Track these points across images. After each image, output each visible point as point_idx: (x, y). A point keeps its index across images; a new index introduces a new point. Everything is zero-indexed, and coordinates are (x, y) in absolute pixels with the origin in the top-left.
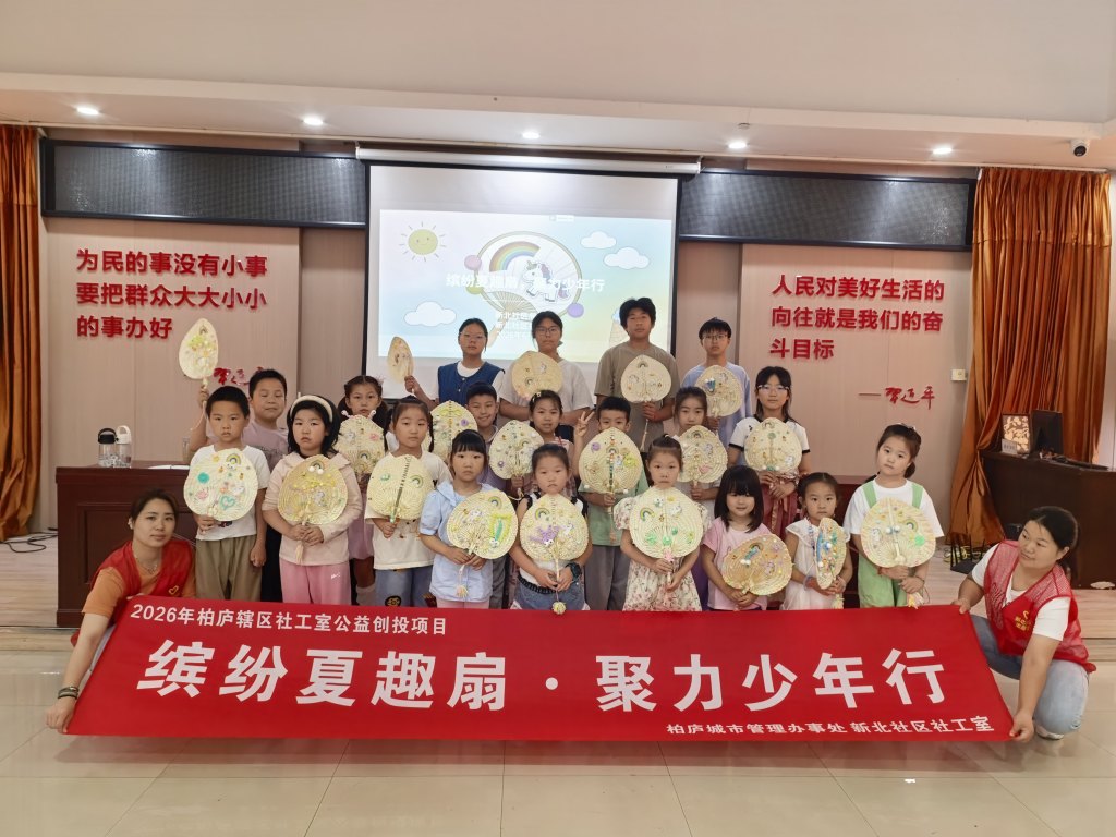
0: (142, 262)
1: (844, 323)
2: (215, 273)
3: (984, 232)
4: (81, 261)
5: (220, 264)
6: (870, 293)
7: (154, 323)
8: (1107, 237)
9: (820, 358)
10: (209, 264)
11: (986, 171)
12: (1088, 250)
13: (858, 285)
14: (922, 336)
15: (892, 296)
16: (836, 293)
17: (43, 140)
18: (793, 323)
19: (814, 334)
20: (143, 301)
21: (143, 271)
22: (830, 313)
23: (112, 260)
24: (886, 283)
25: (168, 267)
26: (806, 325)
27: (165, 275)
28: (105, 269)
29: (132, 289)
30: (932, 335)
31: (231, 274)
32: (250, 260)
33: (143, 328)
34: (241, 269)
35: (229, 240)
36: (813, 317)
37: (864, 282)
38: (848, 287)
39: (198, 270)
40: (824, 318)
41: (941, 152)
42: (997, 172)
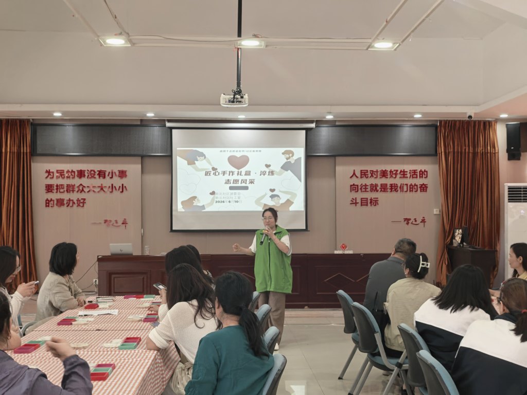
0: (73, 174)
1: (383, 190)
2: (104, 177)
3: (442, 149)
4: (47, 174)
5: (107, 174)
6: (394, 176)
7: (78, 200)
8: (497, 149)
9: (373, 206)
10: (102, 174)
11: (441, 121)
12: (489, 155)
13: (389, 173)
14: (419, 194)
15: (404, 177)
16: (379, 176)
18: (360, 190)
19: (369, 195)
20: (73, 191)
21: (74, 178)
22: (376, 185)
23: (61, 173)
24: (401, 171)
25: (84, 176)
26: (366, 191)
27: (83, 179)
28: (57, 178)
29: (68, 186)
30: (423, 193)
31: (112, 178)
32: (120, 172)
33: (74, 203)
34: (116, 175)
35: (110, 163)
36: (369, 187)
37: (391, 171)
38: (384, 174)
39: (97, 176)
40: (374, 188)
41: (418, 116)
42: (446, 122)
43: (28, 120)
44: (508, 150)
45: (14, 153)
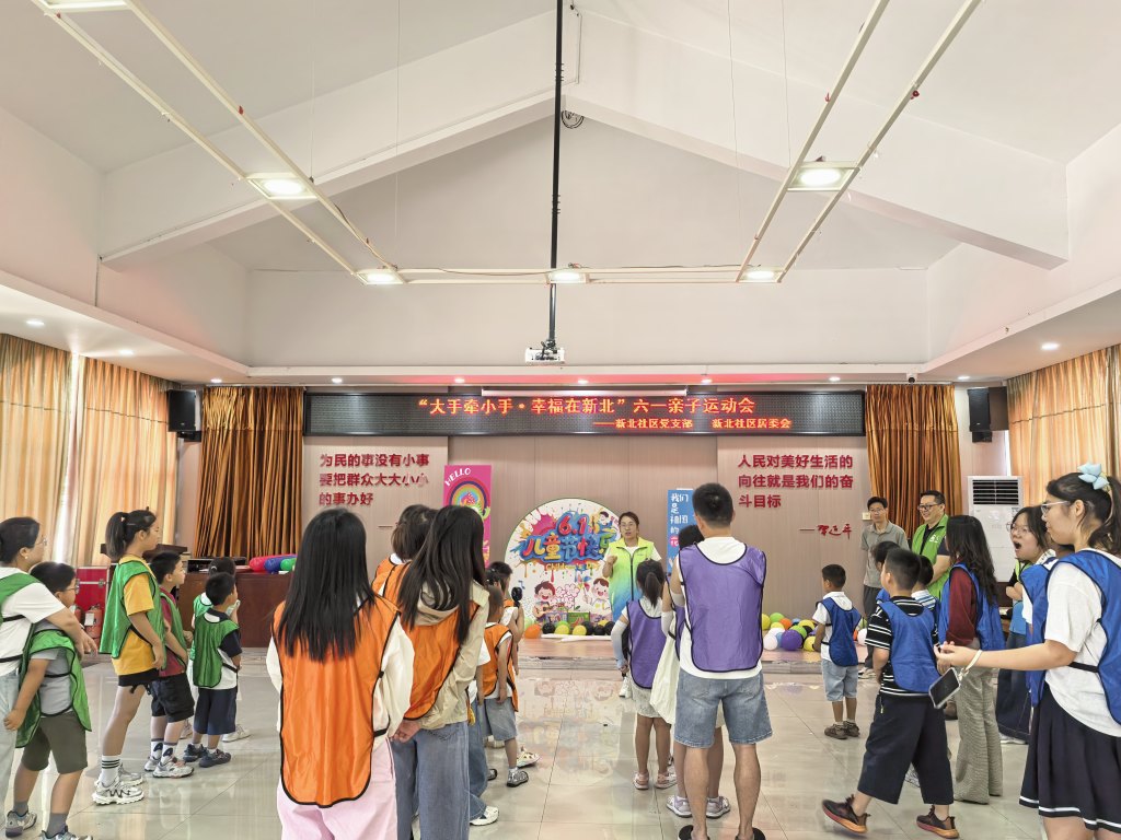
0: (357, 460)
1: (787, 484)
2: (398, 465)
3: (871, 426)
4: (323, 461)
5: (402, 459)
6: (803, 464)
7: (363, 495)
8: (954, 425)
9: (772, 507)
10: (395, 460)
11: (869, 387)
12: (943, 434)
13: (795, 460)
14: (840, 492)
15: (817, 466)
16: (780, 465)
17: (305, 393)
18: (753, 485)
19: (767, 492)
20: (357, 483)
21: (358, 465)
22: (777, 478)
23: (340, 459)
24: (813, 458)
25: (372, 462)
26: (761, 486)
27: (370, 467)
28: (336, 465)
29: (351, 476)
30: (847, 490)
31: (408, 465)
32: (418, 456)
33: (357, 499)
34: (414, 461)
35: (406, 445)
36: (766, 480)
37: (798, 458)
38: (788, 461)
39: (389, 463)
40: (773, 481)
41: (834, 380)
42: (877, 387)
43: (300, 388)
44: (972, 428)
45: (279, 432)
